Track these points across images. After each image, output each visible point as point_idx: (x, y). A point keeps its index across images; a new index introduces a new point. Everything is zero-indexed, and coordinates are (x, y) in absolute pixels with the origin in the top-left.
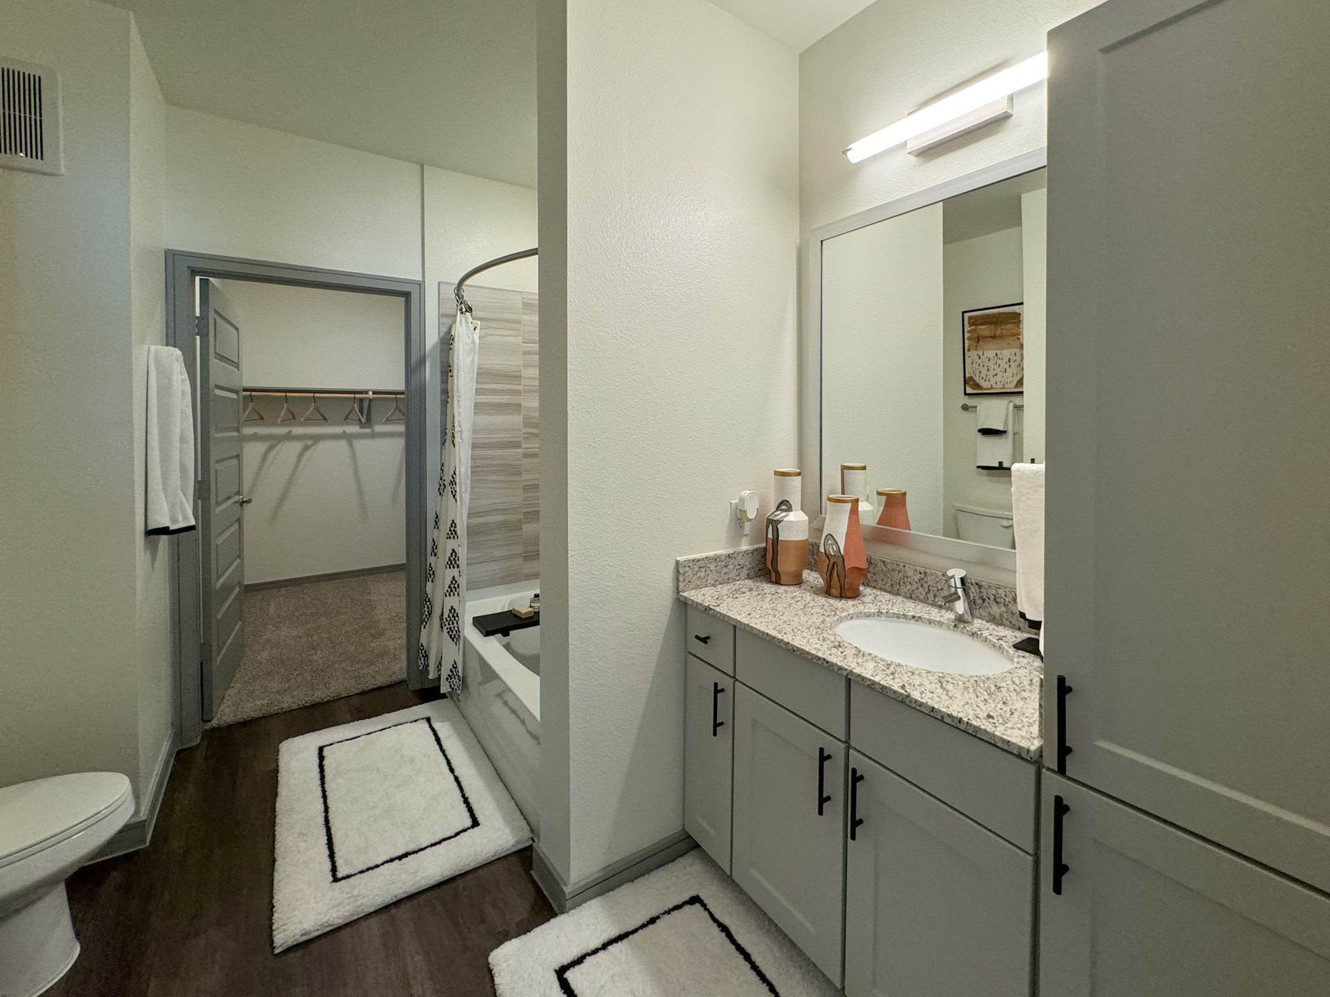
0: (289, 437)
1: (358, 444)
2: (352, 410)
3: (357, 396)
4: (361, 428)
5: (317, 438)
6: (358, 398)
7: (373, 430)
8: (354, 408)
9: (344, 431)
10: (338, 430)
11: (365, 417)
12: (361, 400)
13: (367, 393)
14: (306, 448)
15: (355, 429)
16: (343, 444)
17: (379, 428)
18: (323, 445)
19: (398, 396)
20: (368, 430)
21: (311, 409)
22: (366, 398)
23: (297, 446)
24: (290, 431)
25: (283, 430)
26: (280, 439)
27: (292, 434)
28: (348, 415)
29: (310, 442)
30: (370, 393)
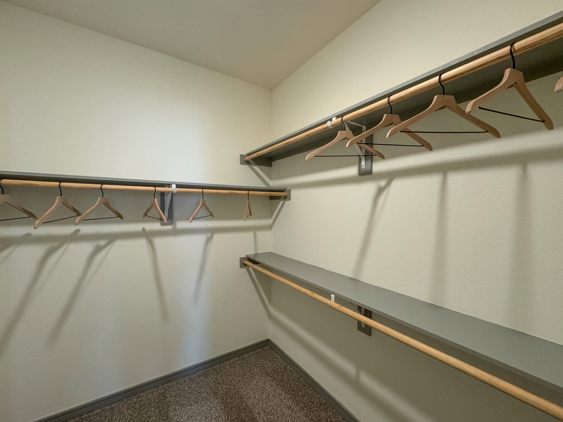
0: (76, 237)
1: (158, 242)
2: (153, 205)
3: (158, 189)
4: (162, 225)
5: (112, 238)
6: (158, 191)
7: (175, 227)
8: (153, 204)
9: (144, 229)
10: (137, 227)
11: (166, 213)
12: (163, 194)
13: (169, 185)
14: (98, 250)
15: (156, 226)
16: (142, 243)
17: (181, 225)
18: (118, 244)
19: (205, 190)
20: (169, 227)
21: (97, 204)
22: (168, 192)
23: (87, 248)
24: (78, 231)
25: (67, 230)
26: (63, 240)
27: (80, 233)
28: (147, 211)
29: (103, 243)
30: (174, 186)
